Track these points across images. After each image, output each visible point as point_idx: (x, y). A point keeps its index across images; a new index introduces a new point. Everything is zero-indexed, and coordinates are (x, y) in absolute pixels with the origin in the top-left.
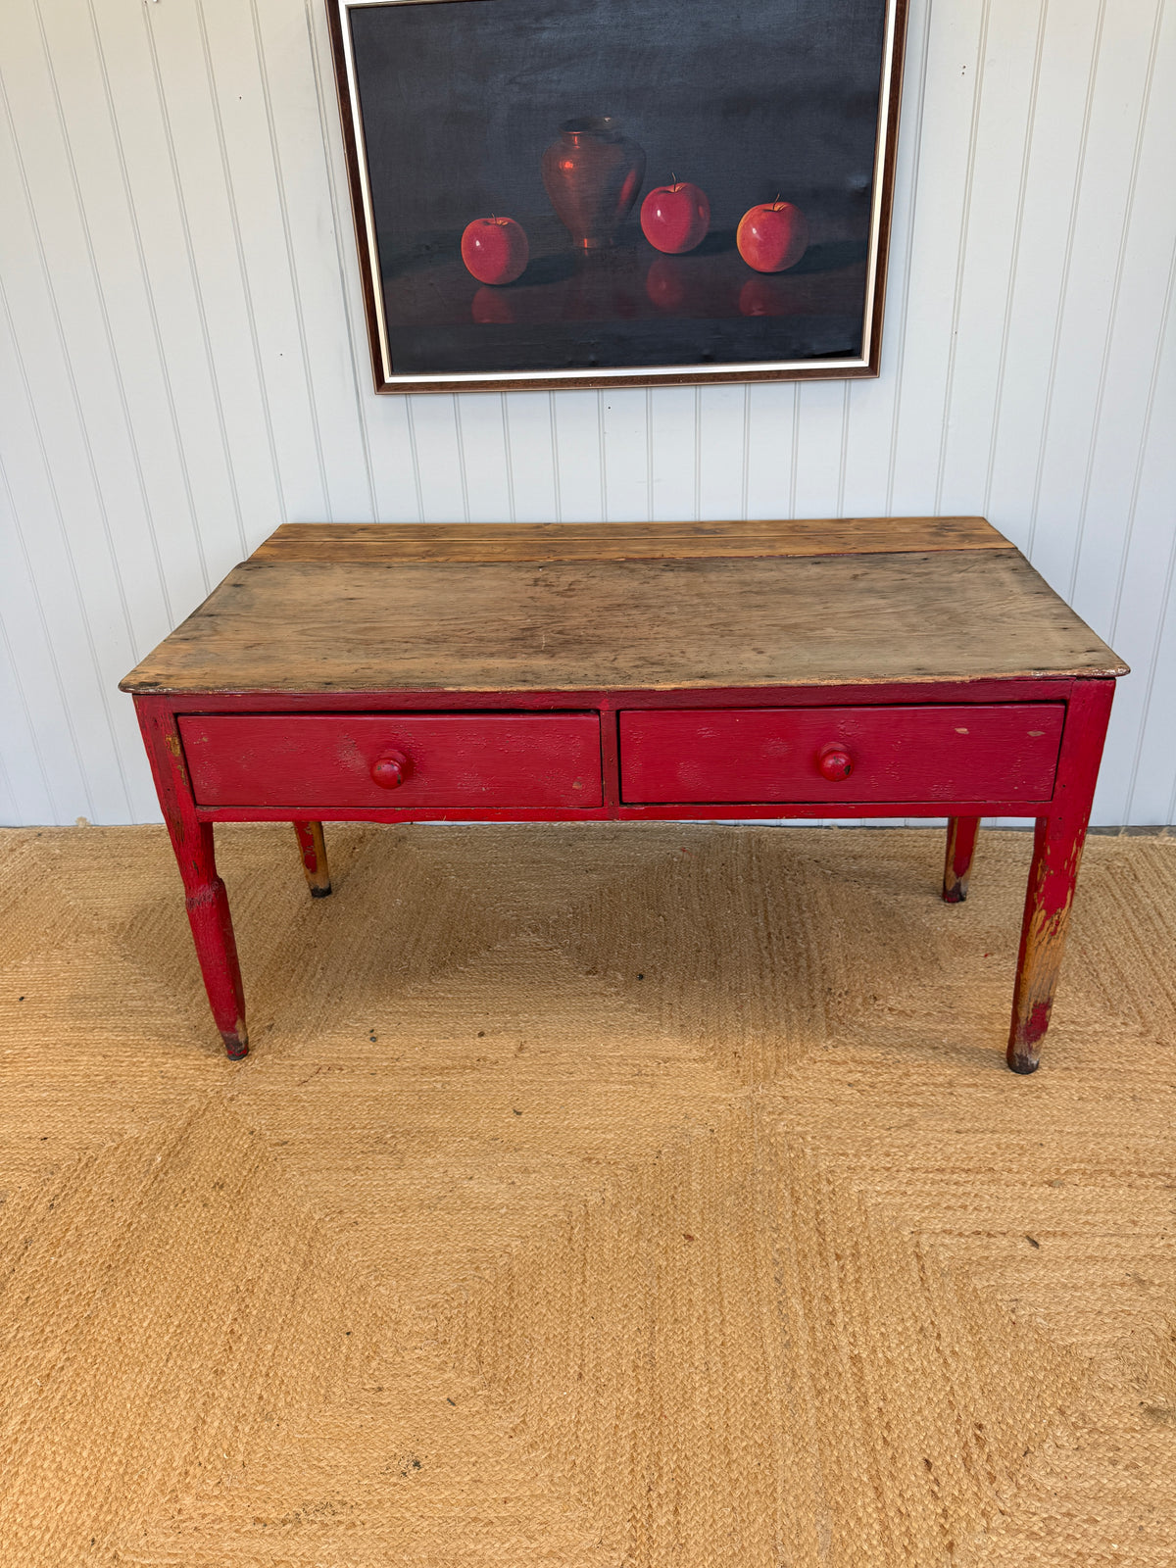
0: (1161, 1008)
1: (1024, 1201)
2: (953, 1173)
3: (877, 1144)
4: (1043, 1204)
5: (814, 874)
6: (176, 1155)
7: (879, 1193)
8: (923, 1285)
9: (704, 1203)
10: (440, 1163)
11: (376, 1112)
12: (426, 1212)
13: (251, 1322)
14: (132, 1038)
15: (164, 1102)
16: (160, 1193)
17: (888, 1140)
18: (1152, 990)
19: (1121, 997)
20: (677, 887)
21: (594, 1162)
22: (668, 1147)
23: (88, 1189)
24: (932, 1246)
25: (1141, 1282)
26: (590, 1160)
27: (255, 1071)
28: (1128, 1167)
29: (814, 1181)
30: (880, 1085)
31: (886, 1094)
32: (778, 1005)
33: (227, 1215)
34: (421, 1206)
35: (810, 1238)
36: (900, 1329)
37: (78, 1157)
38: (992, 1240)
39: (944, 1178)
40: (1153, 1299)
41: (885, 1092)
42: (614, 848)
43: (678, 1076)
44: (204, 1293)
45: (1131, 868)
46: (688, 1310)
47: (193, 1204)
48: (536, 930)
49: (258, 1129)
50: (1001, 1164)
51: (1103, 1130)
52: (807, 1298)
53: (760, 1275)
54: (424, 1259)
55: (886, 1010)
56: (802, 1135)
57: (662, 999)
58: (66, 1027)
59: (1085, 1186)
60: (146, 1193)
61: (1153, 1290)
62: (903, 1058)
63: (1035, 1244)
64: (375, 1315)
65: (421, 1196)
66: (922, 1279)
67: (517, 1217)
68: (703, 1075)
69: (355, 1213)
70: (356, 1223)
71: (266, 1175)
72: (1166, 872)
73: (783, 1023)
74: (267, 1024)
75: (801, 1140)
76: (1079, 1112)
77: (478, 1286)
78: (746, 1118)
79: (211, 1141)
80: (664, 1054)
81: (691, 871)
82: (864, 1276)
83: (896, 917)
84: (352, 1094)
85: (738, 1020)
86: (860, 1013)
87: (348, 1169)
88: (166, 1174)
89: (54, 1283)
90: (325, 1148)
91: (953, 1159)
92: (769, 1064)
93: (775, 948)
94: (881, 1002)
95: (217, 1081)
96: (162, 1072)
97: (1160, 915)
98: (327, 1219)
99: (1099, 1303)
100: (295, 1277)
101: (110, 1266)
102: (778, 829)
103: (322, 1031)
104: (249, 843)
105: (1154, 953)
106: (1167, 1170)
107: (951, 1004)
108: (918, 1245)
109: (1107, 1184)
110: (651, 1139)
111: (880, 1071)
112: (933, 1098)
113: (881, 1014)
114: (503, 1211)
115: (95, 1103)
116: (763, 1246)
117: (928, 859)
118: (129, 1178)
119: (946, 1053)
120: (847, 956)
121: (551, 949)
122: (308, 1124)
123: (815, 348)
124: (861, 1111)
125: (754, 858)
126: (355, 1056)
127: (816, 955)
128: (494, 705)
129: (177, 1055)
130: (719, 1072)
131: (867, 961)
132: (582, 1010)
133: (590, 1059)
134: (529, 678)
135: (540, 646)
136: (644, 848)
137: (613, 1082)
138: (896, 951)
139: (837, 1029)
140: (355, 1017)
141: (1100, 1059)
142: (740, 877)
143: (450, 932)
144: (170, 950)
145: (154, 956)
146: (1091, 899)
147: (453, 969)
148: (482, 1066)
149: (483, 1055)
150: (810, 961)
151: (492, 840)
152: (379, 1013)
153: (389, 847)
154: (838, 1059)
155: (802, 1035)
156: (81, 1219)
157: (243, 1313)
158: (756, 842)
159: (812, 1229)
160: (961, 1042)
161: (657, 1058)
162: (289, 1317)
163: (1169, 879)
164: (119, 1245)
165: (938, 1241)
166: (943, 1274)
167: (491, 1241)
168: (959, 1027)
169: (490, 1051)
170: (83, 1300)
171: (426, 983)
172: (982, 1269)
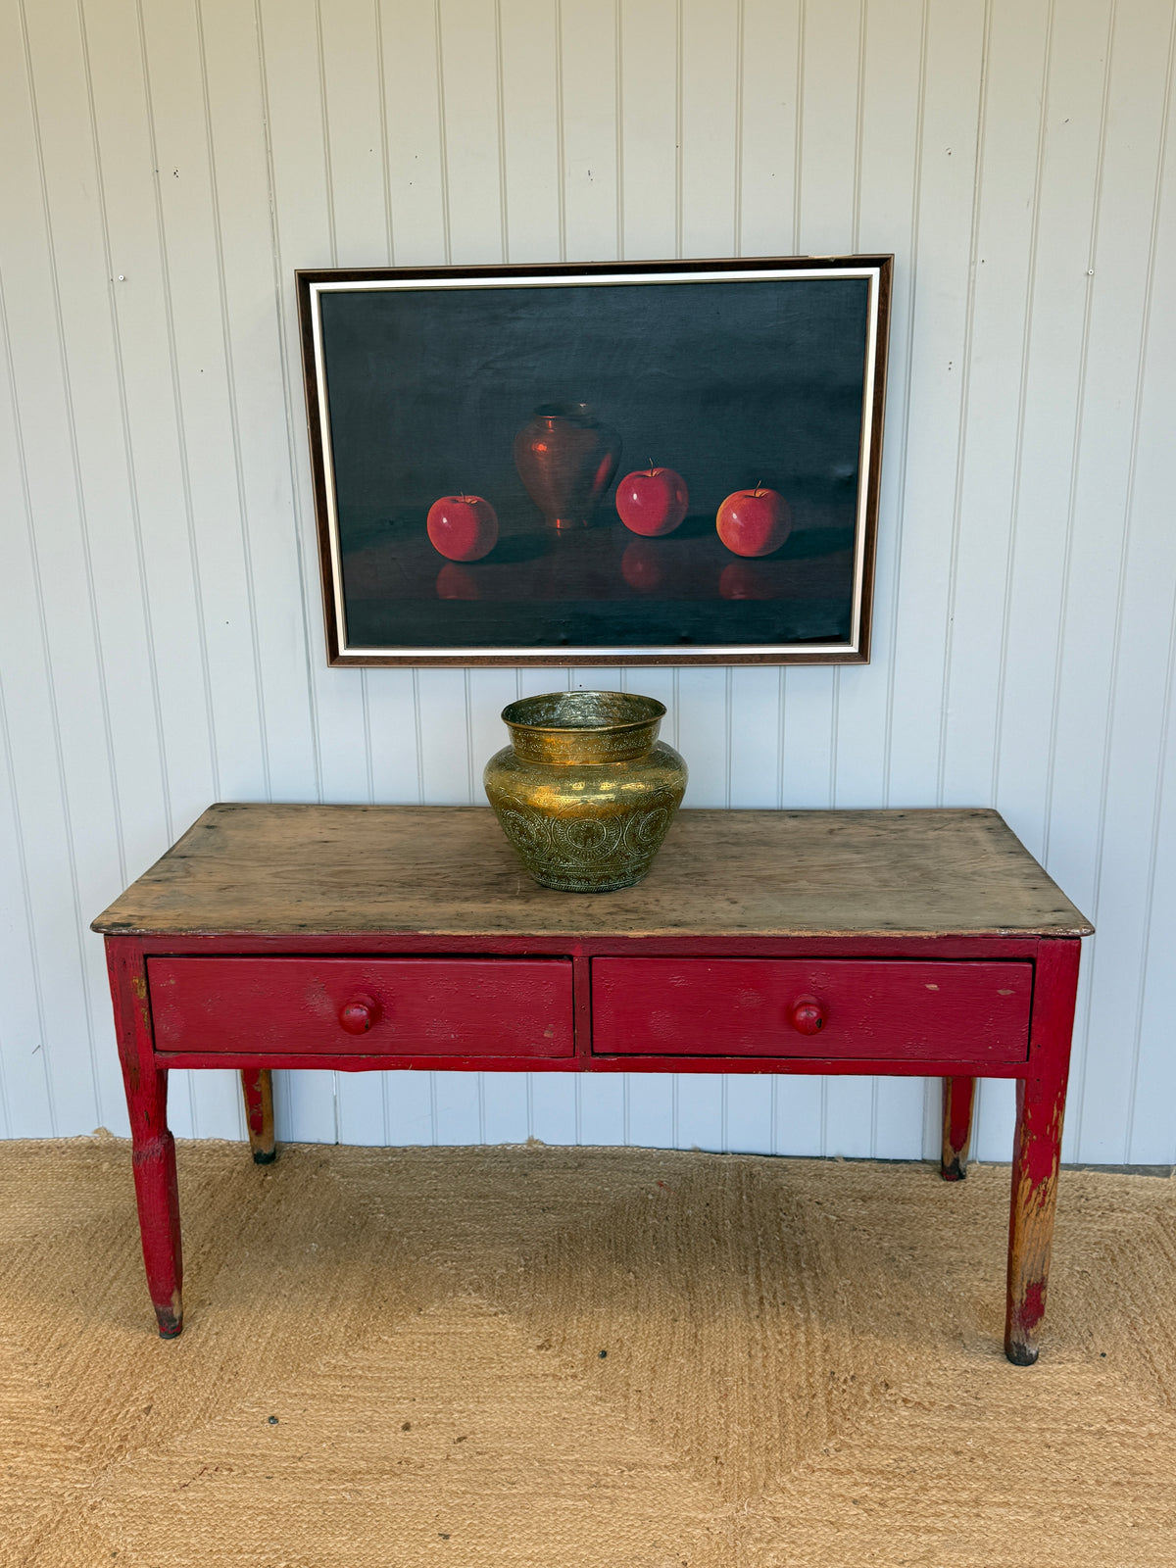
5: (816, 1221)
15: (10, 1510)
20: (651, 1233)
27: (125, 1469)
30: (890, 1503)
31: (899, 1516)
32: (770, 1393)
41: (898, 1512)
42: (578, 1179)
43: (645, 1489)
48: (479, 1289)
49: (122, 1549)
55: (900, 1401)
57: (628, 1384)
62: (920, 1467)
68: (676, 1488)
73: (775, 1418)
74: (145, 1406)
78: (728, 1546)
80: (629, 1459)
81: (668, 1211)
83: (912, 1278)
84: (242, 1504)
85: (721, 1414)
86: (869, 1406)
92: (757, 1473)
93: (768, 1318)
94: (893, 1391)
95: (78, 1482)
96: (10, 1468)
102: (772, 1159)
103: (210, 1417)
107: (977, 1393)
111: (891, 1483)
112: (956, 1522)
113: (893, 1407)
117: (950, 1203)
119: (972, 1460)
120: (853, 1330)
121: (496, 1314)
122: (186, 1544)
123: (801, 632)
124: (868, 1538)
125: (744, 1197)
126: (249, 1452)
127: (816, 1327)
128: (467, 950)
129: (33, 1445)
130: (696, 1484)
131: (877, 1336)
132: (530, 1398)
133: (537, 1464)
134: (504, 922)
135: (514, 892)
136: (614, 1182)
137: (564, 1496)
138: (911, 1322)
139: (841, 1426)
140: (252, 1399)
141: (1158, 1471)
142: (727, 1222)
143: (374, 1289)
144: (36, 1303)
145: (16, 1311)
146: (1140, 1258)
147: (375, 1338)
148: (404, 1471)
149: (405, 1456)
150: (809, 1333)
151: (433, 1166)
152: (281, 1395)
153: (308, 1172)
154: (841, 1467)
155: (798, 1435)
158: (747, 1177)
160: (990, 1445)
161: (620, 1463)
168: (987, 1424)
169: (414, 1451)
171: (341, 1356)
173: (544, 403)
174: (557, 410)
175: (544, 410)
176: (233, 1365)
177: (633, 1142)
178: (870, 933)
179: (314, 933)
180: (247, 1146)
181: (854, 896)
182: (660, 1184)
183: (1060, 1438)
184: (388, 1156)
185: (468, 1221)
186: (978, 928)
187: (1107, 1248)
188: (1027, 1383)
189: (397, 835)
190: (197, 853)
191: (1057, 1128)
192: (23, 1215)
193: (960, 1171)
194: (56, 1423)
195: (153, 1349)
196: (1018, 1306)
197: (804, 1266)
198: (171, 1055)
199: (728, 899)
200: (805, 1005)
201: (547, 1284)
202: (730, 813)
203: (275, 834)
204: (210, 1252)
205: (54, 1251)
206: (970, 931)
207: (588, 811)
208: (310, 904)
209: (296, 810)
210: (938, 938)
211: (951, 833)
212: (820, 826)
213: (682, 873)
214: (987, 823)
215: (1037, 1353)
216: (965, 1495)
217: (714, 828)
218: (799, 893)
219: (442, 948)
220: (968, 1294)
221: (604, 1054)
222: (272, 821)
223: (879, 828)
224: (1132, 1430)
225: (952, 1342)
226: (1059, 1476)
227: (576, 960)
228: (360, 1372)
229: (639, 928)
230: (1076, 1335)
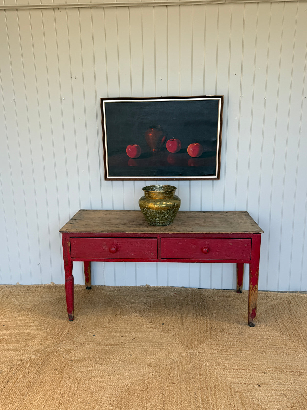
0: (295, 334)
1: (257, 377)
2: (240, 370)
3: (221, 363)
4: (262, 377)
5: (209, 300)
6: (45, 363)
7: (221, 374)
8: (231, 395)
9: (178, 376)
10: (111, 366)
11: (95, 354)
12: (108, 377)
13: (64, 400)
14: (33, 335)
15: (41, 350)
16: (41, 371)
17: (224, 362)
18: (293, 330)
19: (285, 331)
20: (173, 302)
21: (150, 366)
22: (169, 363)
23: (22, 370)
25: (285, 395)
26: (149, 366)
27: (64, 344)
28: (284, 370)
29: (205, 371)
30: (223, 350)
31: (224, 352)
32: (198, 331)
33: (58, 376)
34: (107, 375)
35: (204, 384)
36: (225, 404)
37: (20, 362)
38: (249, 385)
39: (238, 371)
40: (287, 399)
42: (157, 292)
43: (172, 347)
44: (52, 393)
46: (173, 399)
47: (49, 374)
48: (136, 312)
49: (65, 357)
50: (252, 368)
51: (278, 361)
52: (202, 397)
53: (191, 392)
54: (107, 387)
55: (225, 333)
57: (168, 329)
58: (15, 332)
59: (273, 373)
60: (37, 371)
61: (287, 397)
62: (229, 344)
63: (260, 386)
64: (95, 399)
65: (107, 373)
66: (231, 393)
67: (131, 378)
68: (178, 347)
69: (90, 376)
70: (90, 379)
71: (68, 367)
72: (299, 302)
73: (199, 335)
74: (67, 333)
75: (202, 362)
76: (272, 357)
77: (121, 393)
78: (189, 357)
79: (53, 359)
80: (169, 342)
81: (177, 299)
82: (217, 392)
83: (229, 311)
84: (89, 350)
85: (188, 335)
86: (219, 334)
87: (88, 366)
88: (42, 366)
89: (14, 391)
90: (82, 361)
91: (240, 367)
92: (195, 345)
93: (198, 318)
94: (224, 331)
95: (55, 346)
96: (40, 343)
97: (296, 312)
98: (83, 377)
99: (274, 400)
100: (75, 390)
102: (200, 289)
103: (81, 335)
104: (62, 290)
105: (294, 321)
106: (293, 370)
107: (242, 332)
108: (230, 386)
109: (278, 373)
110: (165, 361)
111: (223, 347)
112: (236, 353)
113: (224, 334)
114: (127, 377)
115: (24, 350)
116: (192, 385)
117: (238, 298)
118: (33, 367)
119: (240, 343)
120: (216, 320)
121: (140, 317)
122: (78, 356)
123: (205, 173)
124: (218, 356)
125: (193, 296)
126: (90, 341)
128: (136, 236)
129: (44, 339)
130: (183, 347)
131: (221, 321)
132: (148, 332)
133: (150, 343)
134: (143, 231)
135: (145, 226)
136: (165, 293)
137: (155, 348)
138: (229, 319)
139: (213, 337)
140: (89, 332)
141: (278, 345)
143: (114, 312)
144: (42, 315)
145: (38, 316)
146: (279, 308)
147: (115, 321)
148: (122, 344)
149: (122, 341)
150: (207, 321)
151: (125, 290)
152: (96, 331)
153: (98, 291)
154: (213, 344)
155: (204, 338)
156: (21, 376)
157: (62, 398)
158: (194, 292)
159: (204, 382)
160: (244, 340)
161: (167, 343)
162: (74, 399)
163: (299, 304)
164: (31, 383)
165: (235, 385)
166: (236, 392)
167: (124, 383)
168: (244, 337)
169: (124, 341)
170: (22, 394)
171: (108, 324)
172: (246, 391)
173: (151, 125)
174: (154, 127)
175: (151, 127)
176: (85, 326)
177: (169, 285)
178: (218, 233)
179: (105, 233)
180: (84, 286)
181: (215, 227)
182: (175, 293)
183: (259, 339)
184: (115, 288)
185: (134, 300)
186: (240, 232)
187: (272, 306)
188: (253, 330)
189: (119, 216)
190: (78, 219)
191: (257, 274)
192: (37, 299)
193: (240, 291)
194: (49, 336)
195: (68, 323)
196: (250, 313)
197: (206, 309)
198: (74, 258)
199: (189, 227)
200: (205, 248)
201: (151, 311)
202: (190, 212)
203: (93, 215)
204: (78, 306)
205: (44, 305)
206: (238, 232)
207: (160, 208)
208: (103, 228)
209: (97, 211)
210: (232, 234)
211: (237, 216)
212: (210, 214)
213: (180, 223)
214: (245, 214)
215: (255, 324)
216: (238, 349)
217: (187, 215)
218: (204, 226)
219: (131, 236)
220: (241, 314)
221: (164, 258)
222: (93, 213)
223: (222, 215)
224: (274, 338)
225: (237, 323)
226: (258, 346)
227: (158, 238)
228: (112, 327)
229: (171, 232)
230: (264, 322)
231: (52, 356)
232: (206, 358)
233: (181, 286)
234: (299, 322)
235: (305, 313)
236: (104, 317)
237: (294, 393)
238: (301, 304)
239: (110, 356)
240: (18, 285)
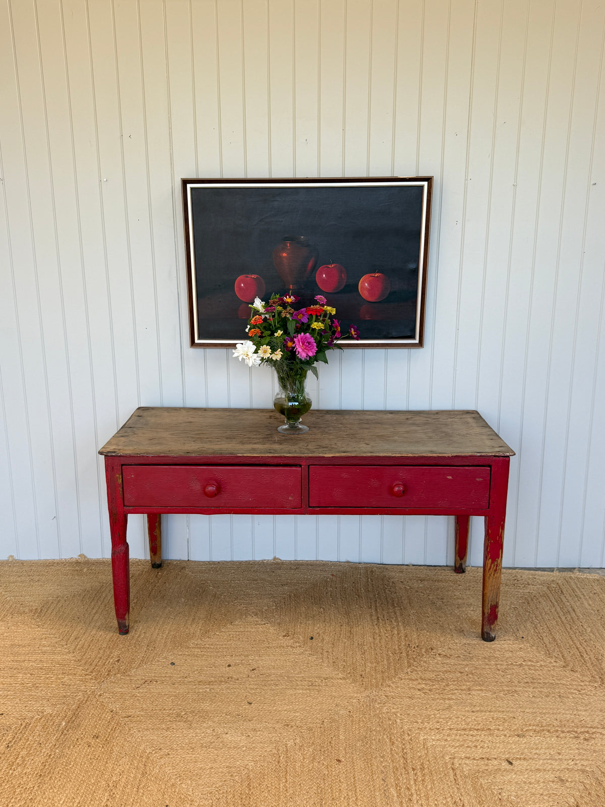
0: (574, 654)
1: (505, 743)
2: (470, 730)
3: (432, 717)
4: (515, 745)
5: (401, 589)
6: (72, 722)
7: (433, 740)
8: (455, 782)
9: (346, 745)
10: (211, 726)
11: (176, 702)
12: (204, 749)
13: (116, 801)
14: (45, 665)
15: (65, 696)
16: (65, 741)
17: (438, 715)
18: (570, 646)
19: (554, 649)
20: (329, 593)
21: (290, 726)
22: (328, 719)
23: (27, 738)
24: (460, 764)
25: (562, 780)
26: (288, 725)
27: (111, 682)
28: (557, 728)
29: (401, 734)
30: (435, 690)
31: (437, 694)
32: (383, 652)
33: (101, 750)
34: (202, 746)
35: (399, 761)
37: (20, 723)
38: (489, 762)
39: (466, 733)
40: (568, 788)
41: (437, 693)
42: (296, 573)
43: (332, 686)
44: (91, 787)
45: (560, 588)
46: (339, 794)
47: (83, 746)
48: (256, 615)
49: (115, 710)
50: (494, 727)
51: (544, 711)
52: (398, 788)
53: (375, 778)
54: (205, 771)
55: (437, 655)
56: (395, 713)
57: (323, 649)
58: (9, 660)
59: (535, 736)
60: (58, 740)
61: (567, 784)
62: (446, 678)
63: (511, 763)
64: (180, 797)
65: (202, 742)
66: (455, 779)
67: (251, 752)
68: (345, 686)
69: (167, 750)
70: (168, 754)
71: (120, 732)
72: (577, 590)
73: (385, 661)
74: (116, 660)
75: (395, 716)
76: (532, 702)
77: (232, 784)
78: (367, 706)
79: (90, 715)
80: (324, 676)
81: (337, 585)
82: (426, 778)
83: (442, 610)
84: (163, 694)
85: (362, 660)
86: (424, 656)
87: (163, 729)
88: (68, 731)
89: (12, 783)
90: (150, 719)
91: (470, 724)
92: (378, 680)
93: (381, 625)
94: (434, 651)
95: (92, 686)
96: (62, 682)
97: (574, 610)
98: (154, 752)
99: (542, 790)
100: (138, 780)
101: (41, 775)
102: (381, 565)
103: (145, 663)
104: (102, 570)
105: (571, 628)
106: (575, 729)
107: (470, 652)
108: (453, 764)
109: (546, 736)
110: (319, 715)
111: (434, 683)
112: (460, 696)
113: (434, 657)
114: (244, 749)
115: (28, 697)
116: (376, 764)
117: (458, 582)
118: (48, 733)
119: (467, 675)
120: (417, 629)
122: (141, 708)
123: (394, 334)
124: (424, 702)
125: (369, 580)
126: (163, 675)
127: (402, 628)
128: (257, 462)
129: (70, 674)
130: (353, 684)
131: (427, 631)
132: (281, 654)
133: (286, 678)
134: (272, 451)
135: (275, 441)
136: (312, 574)
137: (298, 689)
138: (442, 626)
139: (413, 664)
140: (163, 657)
141: (543, 678)
142: (362, 589)
143: (211, 615)
144: (63, 622)
145: (54, 625)
146: (540, 602)
147: (213, 634)
148: (230, 681)
149: (231, 676)
150: (398, 630)
151: (232, 569)
152: (175, 655)
153: (176, 572)
154: (413, 678)
155: (395, 667)
156: (24, 753)
157: (112, 796)
158: (370, 572)
159: (400, 757)
160: (475, 670)
161: (321, 677)
162: (136, 798)
163: (579, 593)
164: (45, 765)
165: (463, 762)
166: (466, 777)
167: (238, 763)
168: (474, 663)
169: (234, 674)
170: (28, 791)
171: (199, 640)
172: (484, 775)
173: (286, 236)
174: (292, 239)
175: (286, 239)
176: (152, 644)
177: (320, 559)
178: (424, 455)
179: (193, 455)
181: (417, 442)
182: (333, 575)
183: (504, 667)
184: (212, 565)
185: (250, 589)
187: (525, 598)
188: (490, 648)
189: (221, 420)
190: (136, 426)
191: (501, 537)
192: (51, 589)
193: (462, 569)
194: (79, 666)
195: (117, 639)
196: (486, 615)
197: (396, 605)
198: (131, 508)
199: (365, 443)
200: (397, 485)
201: (286, 613)
202: (363, 412)
203: (167, 419)
204: (137, 602)
205: (68, 602)
206: (465, 454)
208: (190, 445)
209: (175, 410)
210: (452, 457)
211: (458, 419)
212: (403, 417)
213: (345, 434)
214: (473, 415)
215: (495, 637)
217: (357, 417)
218: (395, 441)
219: (247, 462)
220: (466, 616)
221: (314, 507)
222: (166, 414)
223: (427, 418)
224: (533, 664)
225: (459, 633)
226: (503, 680)
227: (303, 467)
228: (208, 646)
229: (329, 453)
230: (512, 630)
231: (87, 709)
232: (400, 706)
233: (343, 559)
234: (581, 631)
235: (592, 611)
236: (191, 624)
237: (579, 776)
238: (583, 594)
239: (206, 706)
240: (10, 560)
